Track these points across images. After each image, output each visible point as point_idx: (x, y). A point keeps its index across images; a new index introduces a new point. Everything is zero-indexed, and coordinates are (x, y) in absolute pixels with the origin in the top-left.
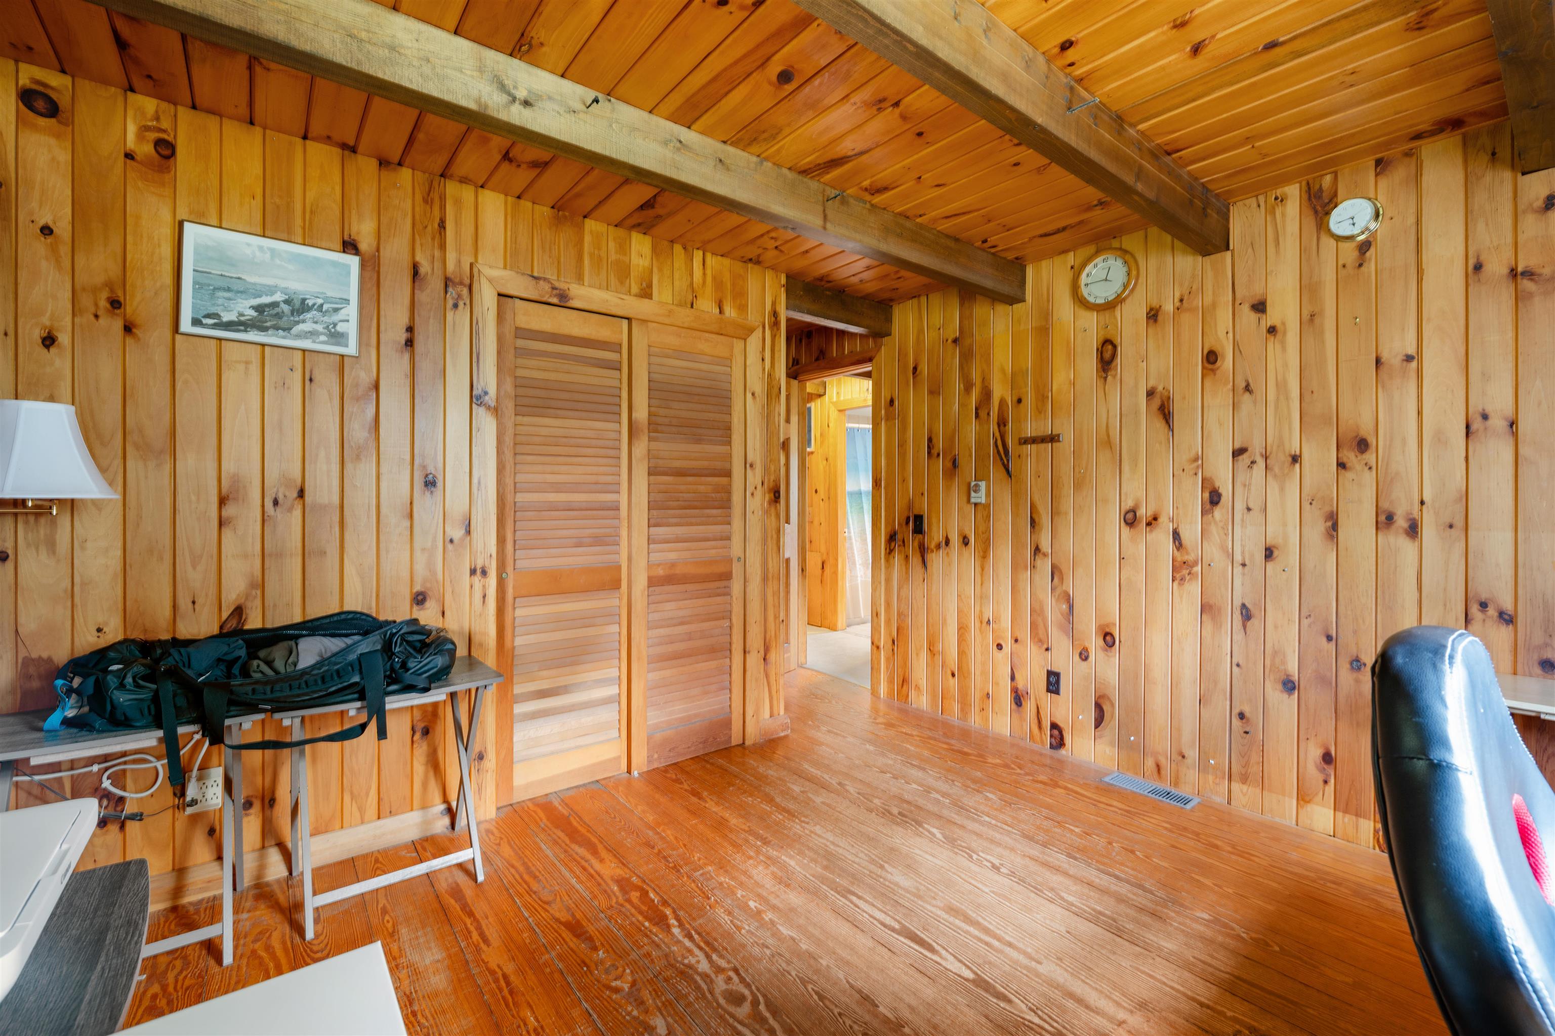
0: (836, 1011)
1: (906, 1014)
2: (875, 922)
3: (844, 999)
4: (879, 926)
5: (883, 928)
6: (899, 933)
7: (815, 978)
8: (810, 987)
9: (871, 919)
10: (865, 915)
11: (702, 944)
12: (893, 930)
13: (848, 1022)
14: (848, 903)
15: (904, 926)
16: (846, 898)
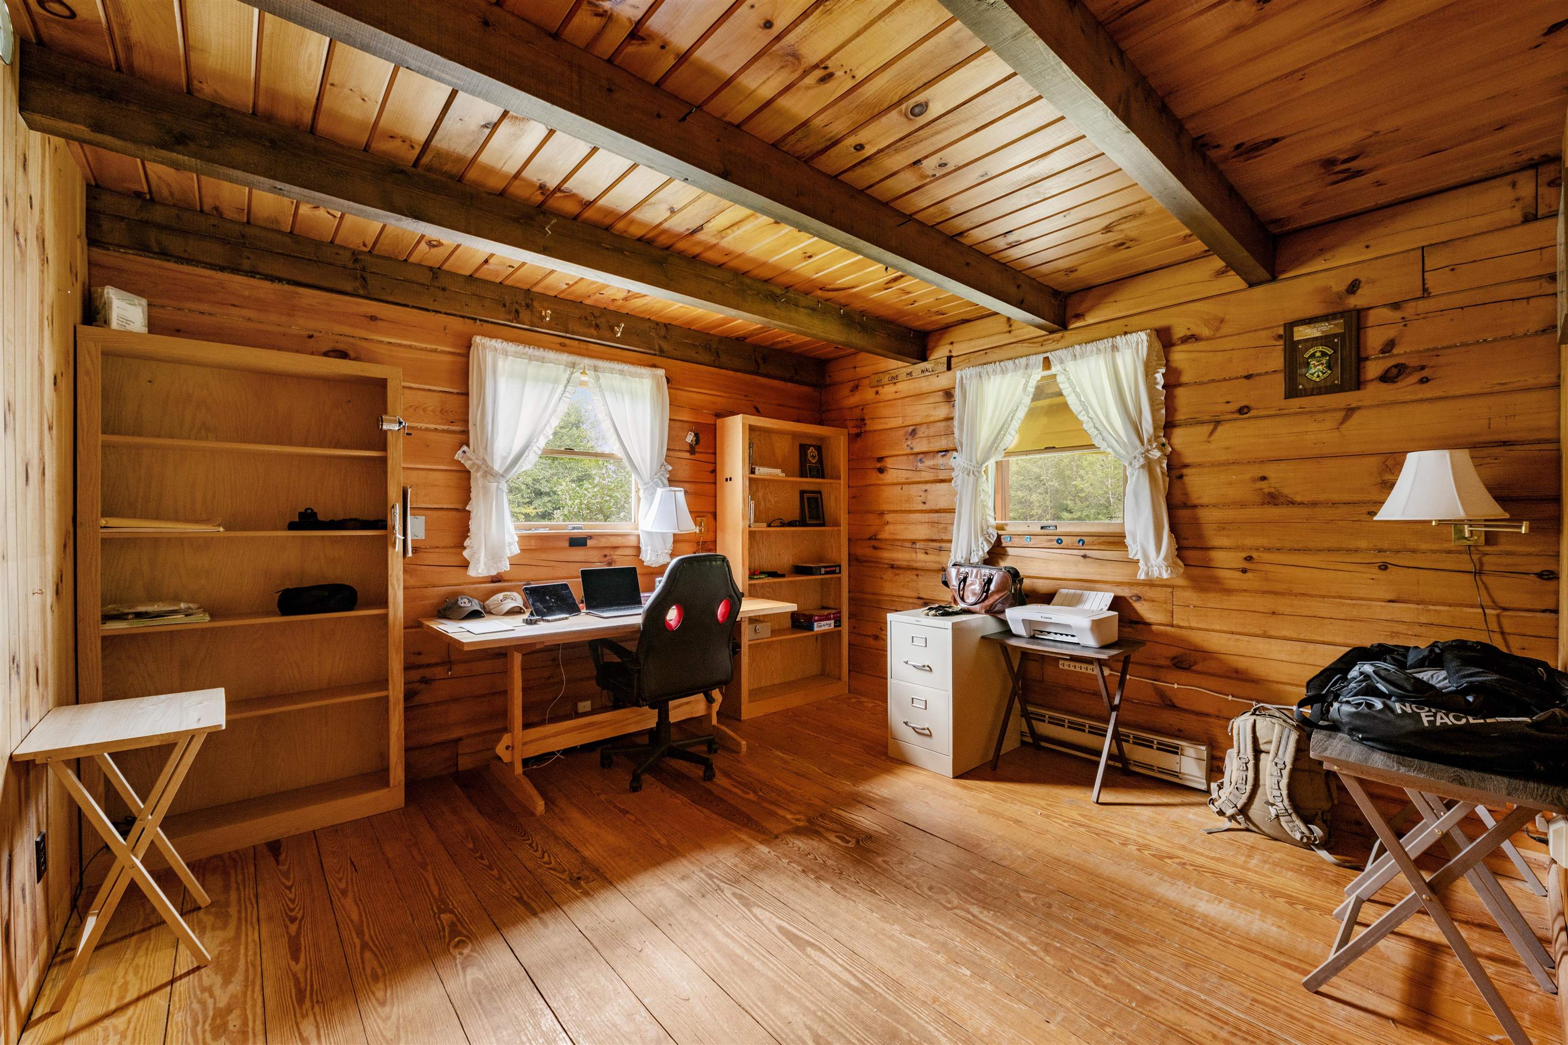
0: (861, 884)
1: (813, 885)
2: (831, 954)
3: (855, 891)
4: (826, 950)
5: (823, 947)
6: (808, 943)
7: (881, 903)
8: (883, 897)
9: (835, 957)
10: (841, 962)
11: (988, 927)
12: (812, 945)
13: (852, 879)
14: (859, 975)
15: (803, 951)
16: (862, 982)
